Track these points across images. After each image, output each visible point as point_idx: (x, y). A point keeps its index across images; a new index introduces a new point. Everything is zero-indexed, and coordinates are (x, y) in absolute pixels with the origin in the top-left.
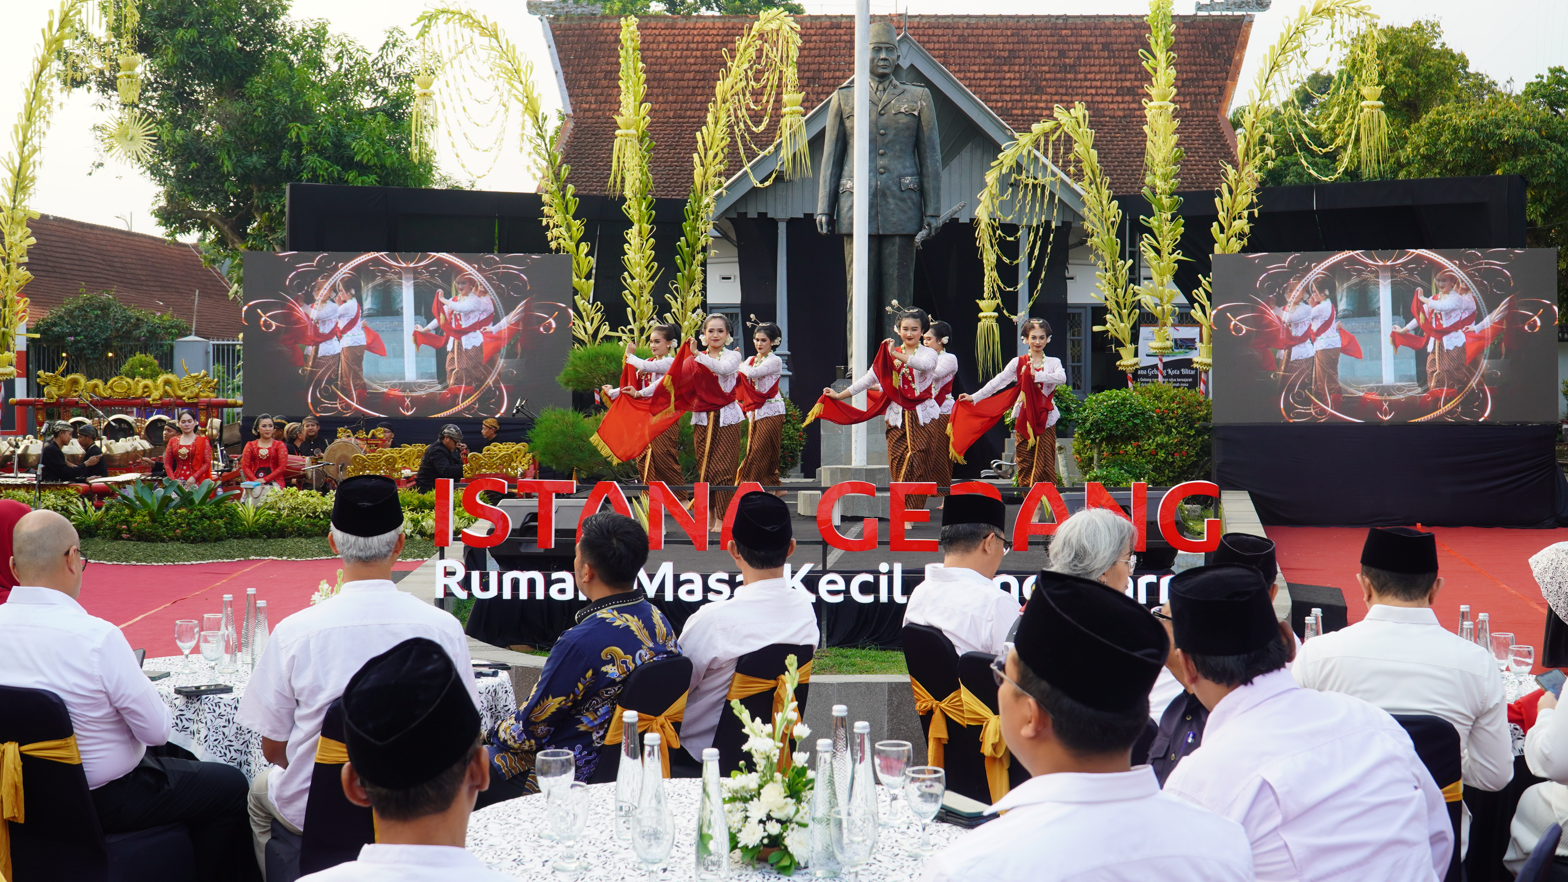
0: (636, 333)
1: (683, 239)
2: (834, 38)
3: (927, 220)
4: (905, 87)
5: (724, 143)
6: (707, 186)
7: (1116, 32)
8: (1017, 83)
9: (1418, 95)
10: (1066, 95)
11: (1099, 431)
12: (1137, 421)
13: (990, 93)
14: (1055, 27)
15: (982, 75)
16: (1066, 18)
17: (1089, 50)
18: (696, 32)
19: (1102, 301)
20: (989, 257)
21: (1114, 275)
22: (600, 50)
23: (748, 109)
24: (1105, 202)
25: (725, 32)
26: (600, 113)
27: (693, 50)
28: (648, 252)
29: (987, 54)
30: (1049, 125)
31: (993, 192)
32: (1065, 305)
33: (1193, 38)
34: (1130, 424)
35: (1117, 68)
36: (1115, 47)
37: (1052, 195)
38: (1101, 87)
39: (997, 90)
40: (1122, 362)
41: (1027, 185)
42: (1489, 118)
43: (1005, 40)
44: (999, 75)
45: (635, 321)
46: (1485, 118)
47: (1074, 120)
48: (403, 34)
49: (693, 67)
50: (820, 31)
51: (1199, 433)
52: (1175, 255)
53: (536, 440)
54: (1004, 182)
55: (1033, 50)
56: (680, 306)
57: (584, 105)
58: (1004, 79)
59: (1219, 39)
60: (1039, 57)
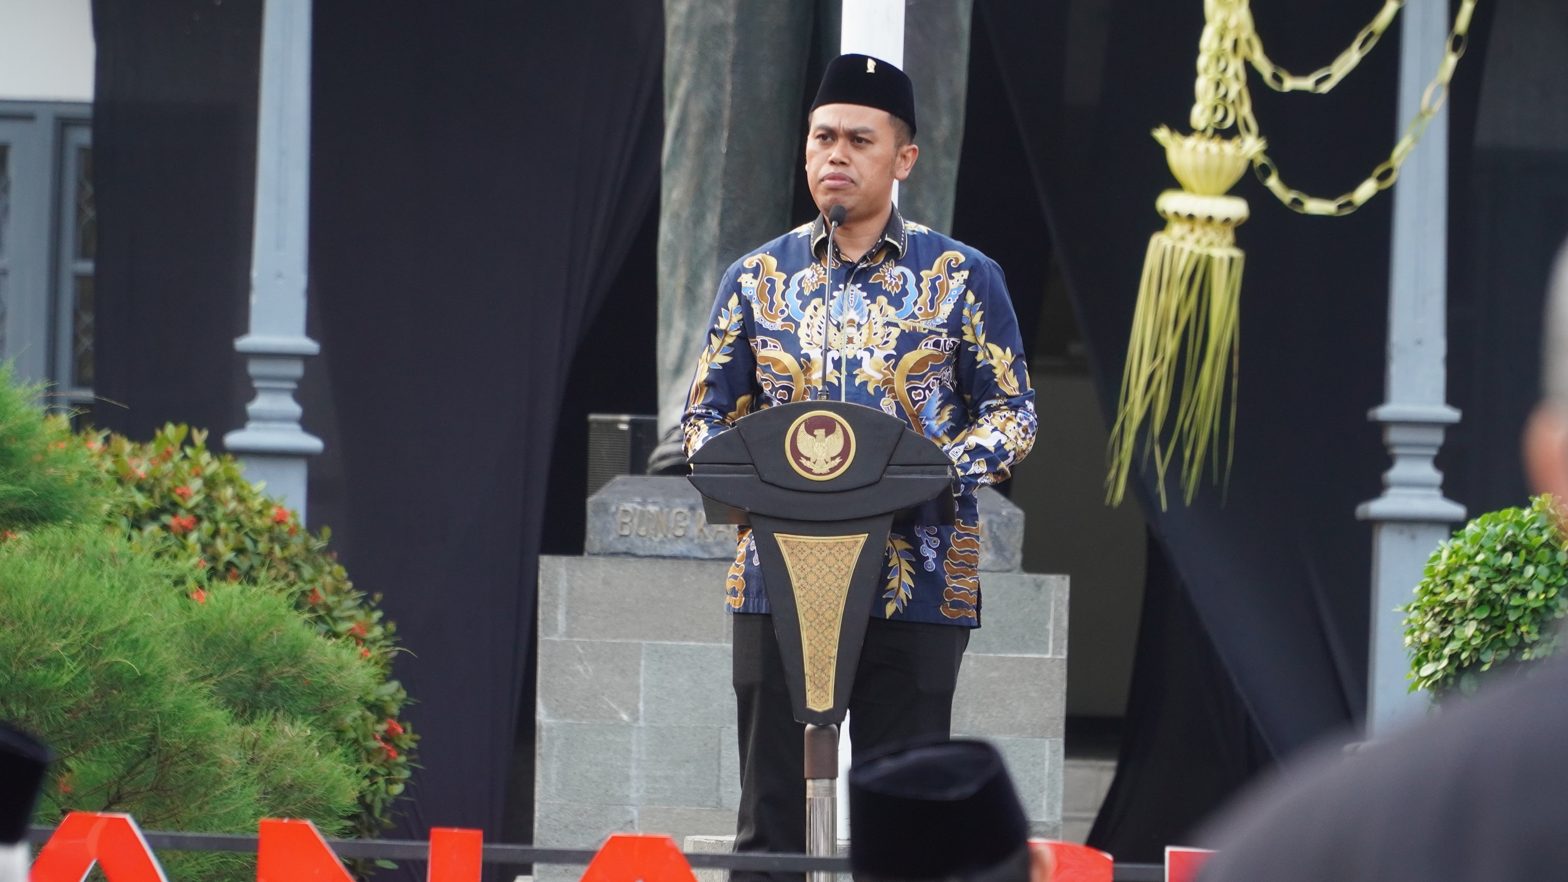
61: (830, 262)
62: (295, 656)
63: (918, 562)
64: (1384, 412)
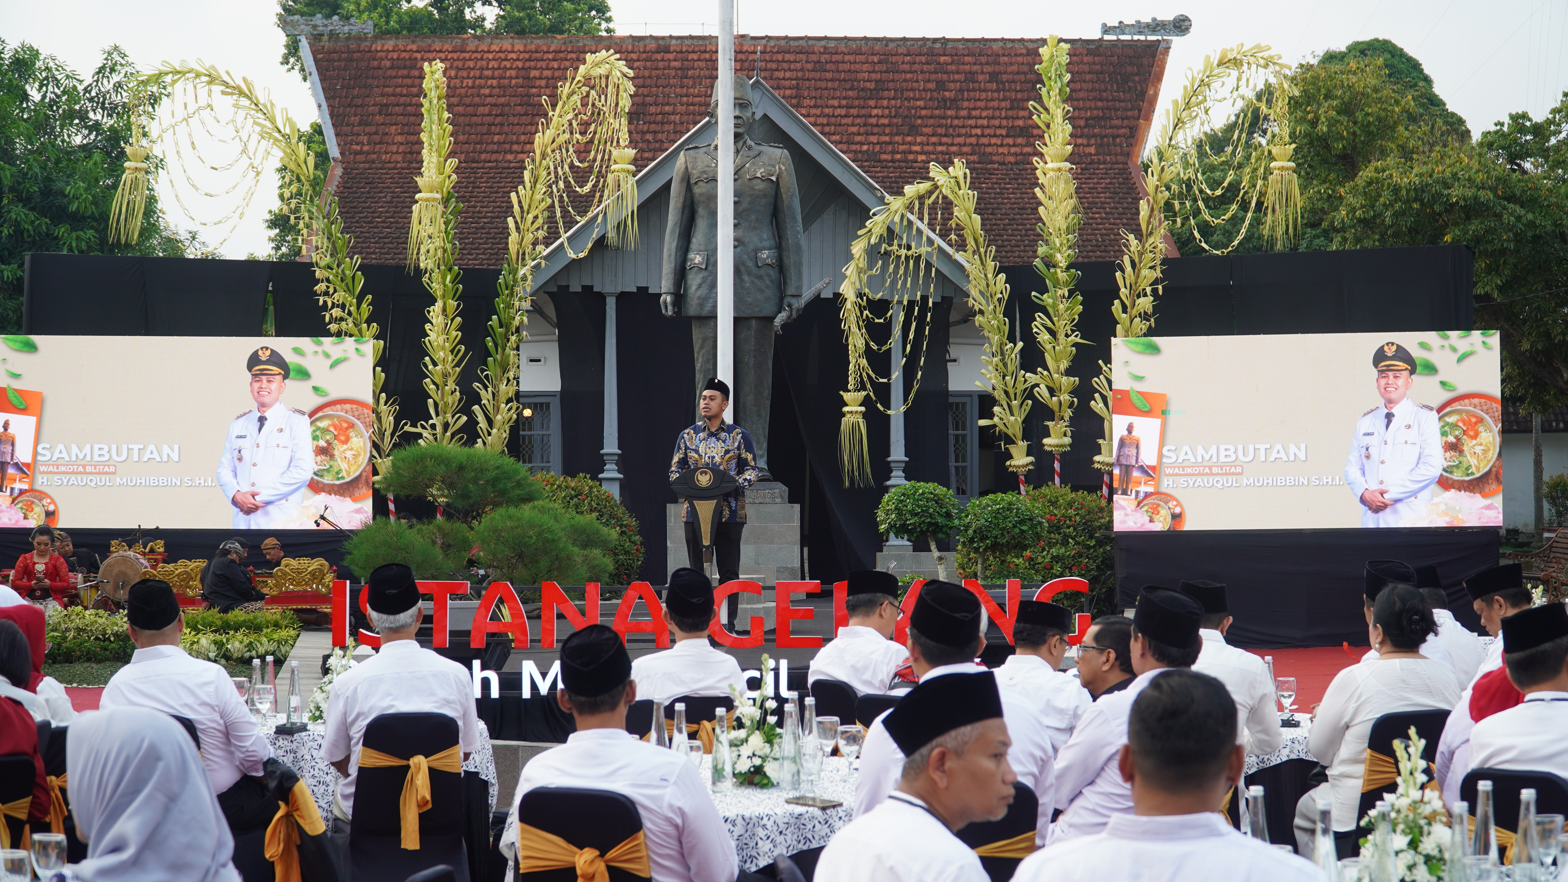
0: (439, 429)
1: (495, 317)
2: (661, 64)
3: (787, 300)
4: (761, 148)
5: (543, 205)
6: (524, 254)
7: (1006, 59)
8: (886, 121)
9: (1354, 148)
10: (945, 135)
11: (983, 538)
12: (1024, 528)
13: (854, 134)
14: (931, 53)
15: (843, 112)
16: (945, 41)
17: (973, 82)
18: (490, 56)
19: (990, 390)
20: (857, 340)
21: (1002, 360)
22: (373, 78)
23: (572, 166)
24: (990, 276)
25: (527, 56)
26: (375, 156)
27: (488, 78)
28: (454, 333)
29: (848, 85)
30: (924, 186)
31: (861, 265)
32: (946, 393)
33: (1098, 67)
34: (1017, 530)
35: (1007, 104)
36: (1005, 77)
37: (929, 265)
38: (988, 127)
39: (862, 130)
40: (1014, 462)
41: (899, 257)
42: (1435, 176)
43: (871, 69)
44: (863, 112)
45: (437, 415)
46: (1431, 176)
47: (953, 181)
48: (124, 56)
49: (489, 100)
50: (644, 56)
51: (1100, 543)
52: (1072, 337)
53: (355, 552)
54: (873, 253)
55: (905, 81)
56: (490, 397)
57: (355, 147)
58: (870, 116)
59: (1129, 69)
60: (912, 90)
61: (707, 432)
62: (597, 532)
63: (730, 507)
64: (889, 459)
